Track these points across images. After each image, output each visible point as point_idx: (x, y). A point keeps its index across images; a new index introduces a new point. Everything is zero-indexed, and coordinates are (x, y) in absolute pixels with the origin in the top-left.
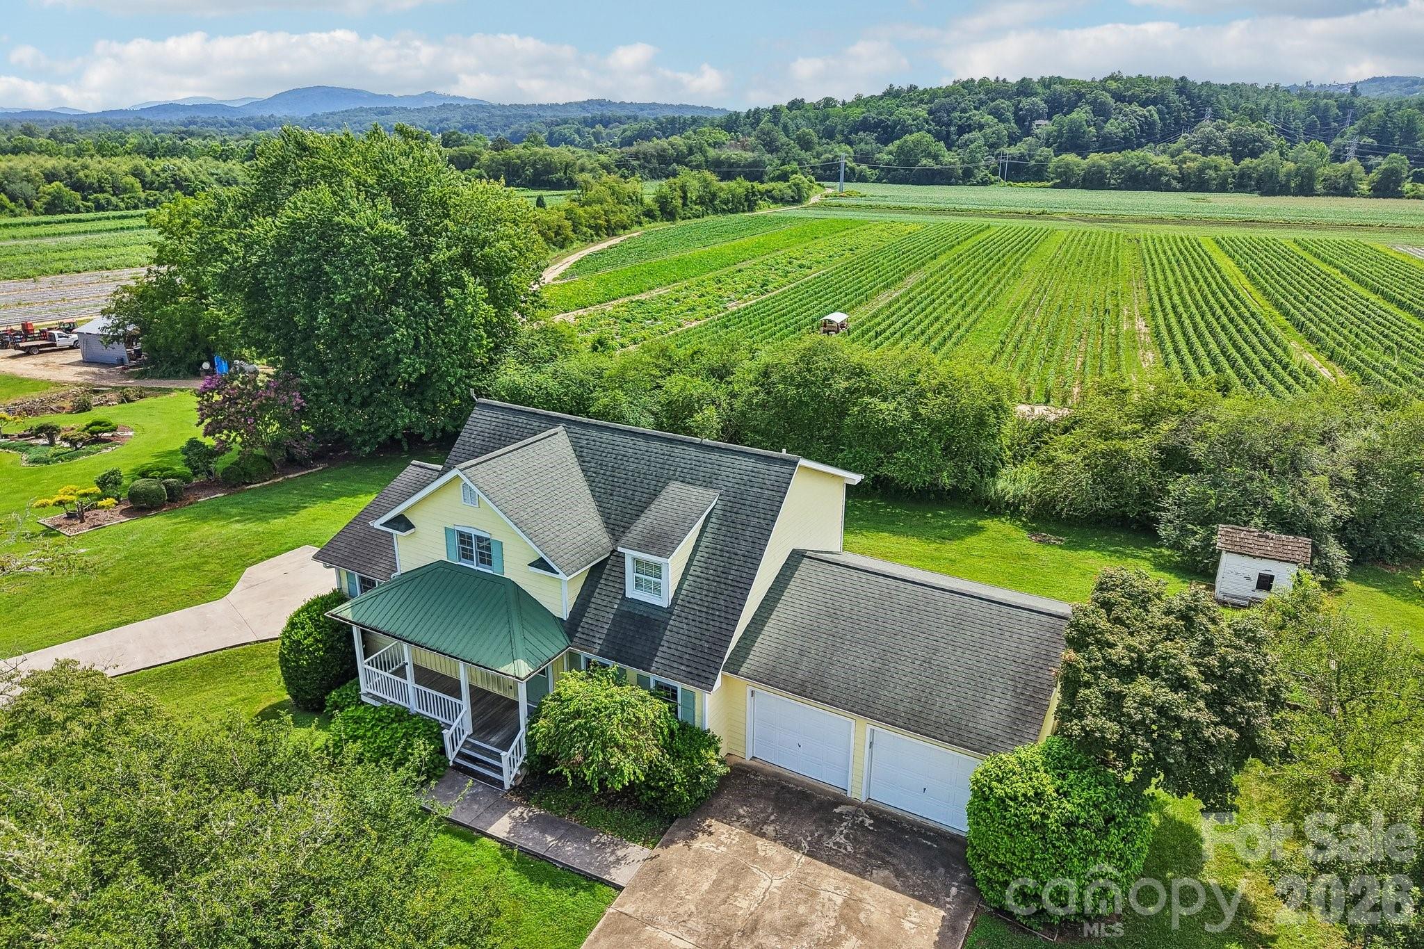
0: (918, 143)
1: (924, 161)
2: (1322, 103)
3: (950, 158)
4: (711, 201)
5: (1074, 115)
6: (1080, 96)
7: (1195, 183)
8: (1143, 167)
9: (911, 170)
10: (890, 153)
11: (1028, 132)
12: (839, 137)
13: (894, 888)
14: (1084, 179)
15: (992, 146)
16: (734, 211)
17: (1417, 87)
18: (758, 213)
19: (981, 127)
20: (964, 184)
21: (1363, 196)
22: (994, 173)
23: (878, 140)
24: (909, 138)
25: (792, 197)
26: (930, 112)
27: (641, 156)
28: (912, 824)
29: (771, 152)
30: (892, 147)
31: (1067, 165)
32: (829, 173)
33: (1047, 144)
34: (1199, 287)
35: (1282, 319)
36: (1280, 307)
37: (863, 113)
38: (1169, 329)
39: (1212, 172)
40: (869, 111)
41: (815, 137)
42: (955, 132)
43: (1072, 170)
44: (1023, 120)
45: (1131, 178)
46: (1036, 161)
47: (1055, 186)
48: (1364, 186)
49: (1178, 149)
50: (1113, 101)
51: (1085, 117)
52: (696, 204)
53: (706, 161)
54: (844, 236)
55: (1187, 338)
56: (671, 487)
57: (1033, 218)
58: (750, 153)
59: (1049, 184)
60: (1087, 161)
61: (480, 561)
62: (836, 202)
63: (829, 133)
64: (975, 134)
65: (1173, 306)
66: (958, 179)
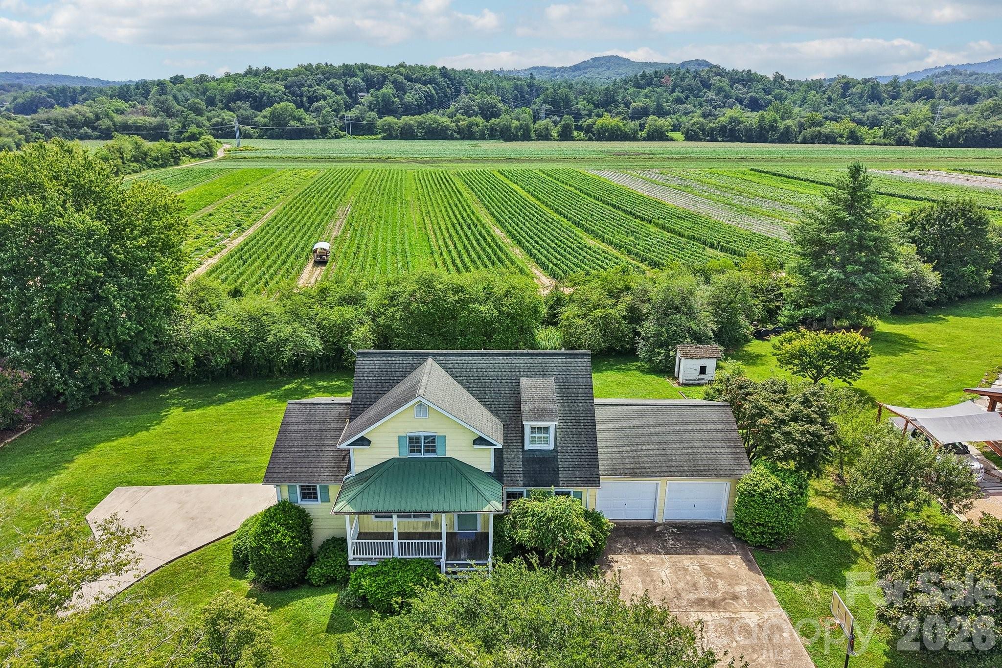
0: (285, 110)
1: (292, 123)
2: (519, 83)
3: (310, 120)
4: (144, 159)
5: (384, 90)
6: (385, 77)
7: (467, 134)
8: (435, 125)
9: (284, 130)
10: (265, 117)
11: (356, 102)
12: (220, 105)
13: (712, 554)
14: (401, 133)
15: (336, 111)
16: (164, 166)
17: (556, 73)
18: (183, 166)
19: (324, 98)
20: (324, 138)
21: (555, 140)
22: (342, 129)
23: (252, 107)
24: (278, 106)
25: (206, 153)
26: (286, 87)
27: (53, 122)
28: (692, 524)
29: (170, 117)
30: (267, 111)
31: (389, 124)
32: (223, 132)
33: (371, 110)
34: (514, 204)
35: (565, 220)
36: (560, 213)
37: (235, 87)
38: (519, 233)
39: (475, 128)
40: (239, 85)
41: (203, 105)
42: (307, 101)
43: (393, 127)
44: (352, 93)
45: (429, 132)
46: (367, 121)
47: (384, 138)
48: (555, 134)
49: (452, 113)
50: (405, 81)
51: (391, 91)
52: (133, 162)
53: (114, 124)
54: (267, 182)
55: (532, 238)
56: (524, 381)
57: (384, 162)
58: (153, 119)
59: (380, 136)
60: (401, 121)
61: (427, 451)
62: (239, 155)
63: (211, 102)
64: (322, 103)
65: (510, 218)
66: (318, 134)
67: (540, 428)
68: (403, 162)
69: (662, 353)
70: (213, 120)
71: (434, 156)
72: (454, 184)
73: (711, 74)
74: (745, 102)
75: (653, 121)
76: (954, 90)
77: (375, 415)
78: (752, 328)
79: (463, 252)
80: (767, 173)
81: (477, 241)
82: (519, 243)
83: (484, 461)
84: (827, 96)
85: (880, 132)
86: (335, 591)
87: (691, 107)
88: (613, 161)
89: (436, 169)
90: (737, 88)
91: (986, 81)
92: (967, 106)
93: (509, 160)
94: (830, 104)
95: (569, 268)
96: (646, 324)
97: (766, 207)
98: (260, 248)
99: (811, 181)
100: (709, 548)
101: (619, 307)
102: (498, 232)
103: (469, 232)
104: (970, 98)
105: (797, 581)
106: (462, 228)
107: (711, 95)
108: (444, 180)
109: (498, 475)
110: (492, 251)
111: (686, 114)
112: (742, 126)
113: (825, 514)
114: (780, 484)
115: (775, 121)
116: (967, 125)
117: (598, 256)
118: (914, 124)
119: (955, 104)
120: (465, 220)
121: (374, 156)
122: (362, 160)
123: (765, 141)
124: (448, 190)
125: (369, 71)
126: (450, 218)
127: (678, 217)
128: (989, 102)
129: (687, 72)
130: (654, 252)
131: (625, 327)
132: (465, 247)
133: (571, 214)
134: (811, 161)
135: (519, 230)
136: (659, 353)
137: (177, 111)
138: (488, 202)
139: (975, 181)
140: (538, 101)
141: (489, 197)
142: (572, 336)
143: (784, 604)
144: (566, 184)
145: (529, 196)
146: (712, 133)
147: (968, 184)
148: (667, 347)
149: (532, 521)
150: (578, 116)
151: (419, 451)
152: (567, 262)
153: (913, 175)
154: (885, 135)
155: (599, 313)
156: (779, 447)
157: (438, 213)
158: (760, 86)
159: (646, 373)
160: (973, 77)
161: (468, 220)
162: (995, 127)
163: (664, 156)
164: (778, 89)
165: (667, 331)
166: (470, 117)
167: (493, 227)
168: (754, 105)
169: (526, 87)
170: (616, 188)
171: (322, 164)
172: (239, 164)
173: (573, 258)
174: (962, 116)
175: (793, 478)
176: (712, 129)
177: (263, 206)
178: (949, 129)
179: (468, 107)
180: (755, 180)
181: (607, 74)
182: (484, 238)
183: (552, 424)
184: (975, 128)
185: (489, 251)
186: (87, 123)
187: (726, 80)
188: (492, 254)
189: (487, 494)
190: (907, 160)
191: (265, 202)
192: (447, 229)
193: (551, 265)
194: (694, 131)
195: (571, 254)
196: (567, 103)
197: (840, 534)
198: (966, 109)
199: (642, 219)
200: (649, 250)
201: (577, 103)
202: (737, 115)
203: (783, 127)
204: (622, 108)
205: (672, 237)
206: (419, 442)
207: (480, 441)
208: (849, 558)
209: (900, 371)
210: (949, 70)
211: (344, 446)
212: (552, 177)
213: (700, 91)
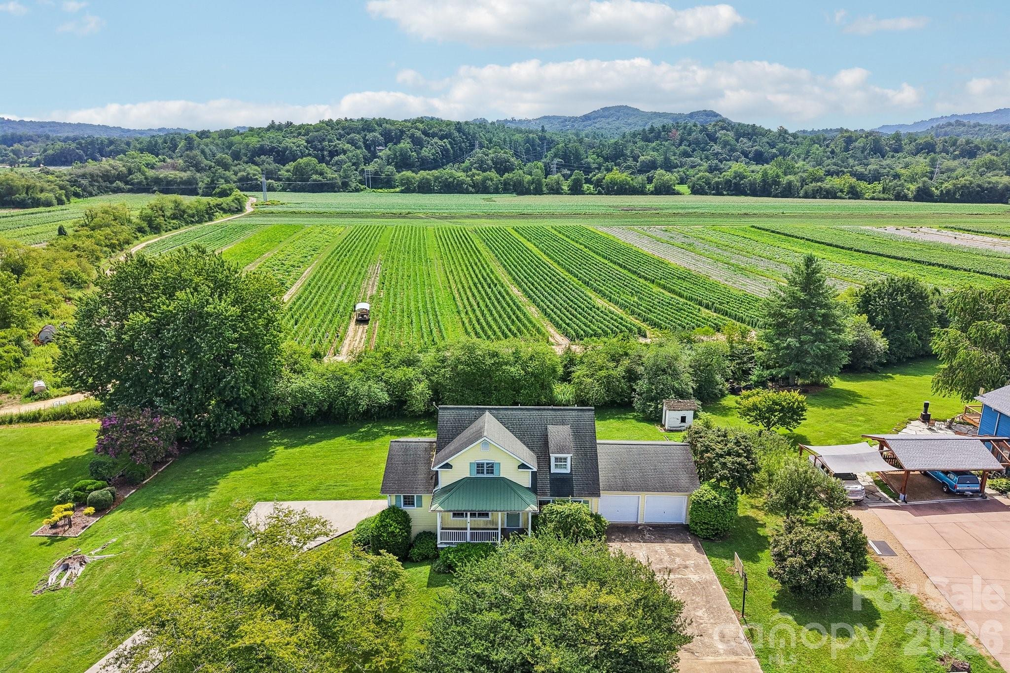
0: (308, 164)
1: (314, 177)
2: (531, 135)
3: (331, 173)
4: (182, 216)
5: (402, 145)
6: (402, 132)
7: (481, 188)
8: (451, 180)
9: (306, 183)
10: (288, 171)
11: (375, 156)
12: (245, 159)
14: (419, 186)
15: (356, 164)
16: (200, 222)
17: (567, 123)
18: (217, 222)
19: (344, 152)
20: (344, 191)
21: (566, 194)
22: (361, 182)
23: (275, 161)
24: (302, 161)
25: (236, 208)
26: (307, 142)
27: (88, 177)
28: (663, 525)
29: (198, 171)
30: (291, 166)
31: (408, 178)
32: (249, 185)
33: (389, 164)
34: (529, 263)
35: (575, 279)
36: (571, 273)
37: (259, 141)
38: (534, 293)
39: (490, 182)
40: (263, 140)
41: (228, 159)
42: (327, 155)
43: (411, 181)
44: (370, 147)
45: (446, 186)
46: (386, 175)
47: (402, 192)
48: (565, 188)
49: (467, 167)
50: (423, 136)
51: (408, 146)
52: (173, 219)
53: (146, 178)
54: (299, 239)
55: (546, 298)
56: (550, 427)
57: (404, 217)
58: (183, 173)
59: (398, 190)
60: (419, 175)
61: (487, 473)
62: (267, 209)
63: (236, 156)
64: (342, 157)
65: (525, 277)
66: (339, 188)
67: (561, 459)
68: (422, 218)
69: (651, 406)
70: (239, 174)
71: (452, 211)
72: (473, 242)
73: (717, 128)
74: (750, 156)
75: (660, 174)
76: (954, 144)
77: (455, 449)
78: (728, 385)
79: (486, 312)
80: (767, 230)
81: (498, 300)
82: (534, 301)
83: (524, 479)
84: (830, 150)
85: (880, 187)
86: (428, 564)
87: (698, 160)
88: (622, 217)
89: (454, 226)
90: (742, 142)
91: (989, 132)
92: (966, 160)
93: (522, 216)
94: (833, 157)
95: (580, 327)
96: (640, 382)
97: (761, 267)
98: (307, 308)
99: (807, 239)
100: (672, 539)
101: (619, 369)
102: (515, 291)
103: (489, 291)
104: (971, 152)
105: (727, 559)
106: (483, 287)
107: (717, 148)
108: (463, 238)
109: (534, 489)
110: (511, 310)
111: (693, 167)
112: (746, 180)
113: (755, 520)
114: (718, 496)
115: (778, 176)
116: (962, 181)
117: (605, 316)
118: (912, 179)
119: (955, 158)
120: (485, 280)
121: (394, 211)
122: (384, 216)
123: (769, 195)
124: (467, 249)
125: (388, 126)
126: (472, 278)
127: (679, 278)
128: (988, 156)
129: (694, 126)
130: (654, 313)
131: (624, 385)
132: (487, 306)
133: (581, 273)
134: (810, 217)
135: (534, 289)
136: (650, 406)
137: (206, 166)
138: (505, 261)
139: (962, 239)
140: (550, 154)
141: (506, 256)
142: (582, 392)
143: (716, 571)
144: (577, 242)
145: (543, 254)
146: (718, 187)
147: (955, 243)
148: (657, 401)
149: (556, 517)
150: (588, 170)
151: (483, 473)
152: (578, 322)
153: (905, 233)
154: (884, 190)
155: (603, 373)
156: (718, 472)
157: (460, 272)
158: (765, 140)
159: (641, 421)
160: (977, 129)
161: (488, 279)
162: (989, 183)
163: (670, 211)
164: (782, 143)
165: (656, 388)
166: (484, 171)
167: (510, 286)
168: (760, 158)
169: (537, 140)
170: (623, 247)
171: (346, 220)
172: (268, 219)
173: (583, 318)
174: (960, 171)
175: (727, 493)
176: (717, 183)
177: (300, 264)
178: (946, 184)
179: (482, 161)
180: (755, 238)
181: (617, 123)
182: (504, 298)
183: (569, 456)
184: (971, 183)
185: (509, 310)
186: (120, 177)
187: (731, 134)
188: (511, 313)
189: (528, 500)
190: (903, 216)
191: (301, 260)
192: (470, 288)
193: (564, 325)
194: (700, 186)
195: (580, 314)
196: (578, 157)
197: (761, 532)
198: (965, 164)
199: (646, 279)
200: (650, 310)
201: (587, 157)
202: (741, 170)
203: (785, 182)
204: (630, 162)
205: (672, 298)
206: (483, 467)
207: (523, 466)
208: (765, 546)
209: (837, 421)
210: (953, 121)
211: (435, 469)
212: (564, 234)
213: (707, 144)
